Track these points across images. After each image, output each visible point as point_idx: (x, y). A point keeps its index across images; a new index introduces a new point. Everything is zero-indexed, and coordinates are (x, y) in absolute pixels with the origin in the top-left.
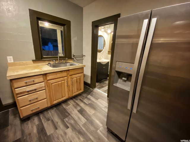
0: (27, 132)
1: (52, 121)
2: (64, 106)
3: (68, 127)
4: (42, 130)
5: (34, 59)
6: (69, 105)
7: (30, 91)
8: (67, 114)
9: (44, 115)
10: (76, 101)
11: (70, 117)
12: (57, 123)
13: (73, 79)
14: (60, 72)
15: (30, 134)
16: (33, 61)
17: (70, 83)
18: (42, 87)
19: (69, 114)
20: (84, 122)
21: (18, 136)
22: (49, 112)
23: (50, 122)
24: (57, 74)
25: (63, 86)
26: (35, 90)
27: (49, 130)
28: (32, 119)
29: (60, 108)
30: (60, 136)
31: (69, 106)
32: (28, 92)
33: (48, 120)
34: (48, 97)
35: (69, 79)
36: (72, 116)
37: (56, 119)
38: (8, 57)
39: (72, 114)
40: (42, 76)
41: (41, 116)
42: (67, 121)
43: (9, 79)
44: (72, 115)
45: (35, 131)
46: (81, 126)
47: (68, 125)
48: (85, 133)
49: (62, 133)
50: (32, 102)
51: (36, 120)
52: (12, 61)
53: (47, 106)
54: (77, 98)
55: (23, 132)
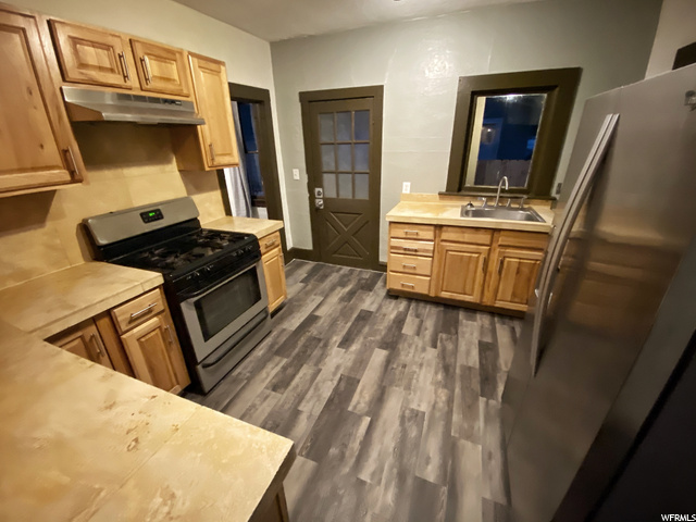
0: (384, 310)
1: (422, 321)
2: (462, 315)
3: (435, 346)
4: (399, 322)
5: (444, 190)
6: (475, 320)
7: (409, 250)
8: (453, 330)
9: (417, 306)
10: (498, 326)
11: (454, 337)
12: (426, 329)
13: (507, 259)
14: (473, 230)
15: (385, 315)
16: (440, 194)
17: (494, 266)
18: (427, 251)
19: (457, 333)
20: (471, 364)
21: (373, 308)
22: (428, 307)
23: (417, 320)
24: (463, 232)
25: (472, 266)
26: (416, 251)
27: (409, 328)
28: (399, 300)
29: (451, 313)
30: (414, 347)
31: (470, 322)
32: (405, 249)
33: (417, 316)
34: (434, 276)
35: (495, 257)
36: (457, 339)
37: (430, 324)
38: (405, 184)
39: (463, 337)
40: (432, 228)
41: (413, 305)
42: (442, 339)
43: (388, 220)
44: (460, 339)
45: (392, 316)
46: (458, 364)
47: (439, 344)
48: (453, 377)
49: (420, 345)
50: (406, 270)
51: (403, 305)
52: (408, 192)
53: (425, 292)
54: (507, 321)
55: (380, 307)
